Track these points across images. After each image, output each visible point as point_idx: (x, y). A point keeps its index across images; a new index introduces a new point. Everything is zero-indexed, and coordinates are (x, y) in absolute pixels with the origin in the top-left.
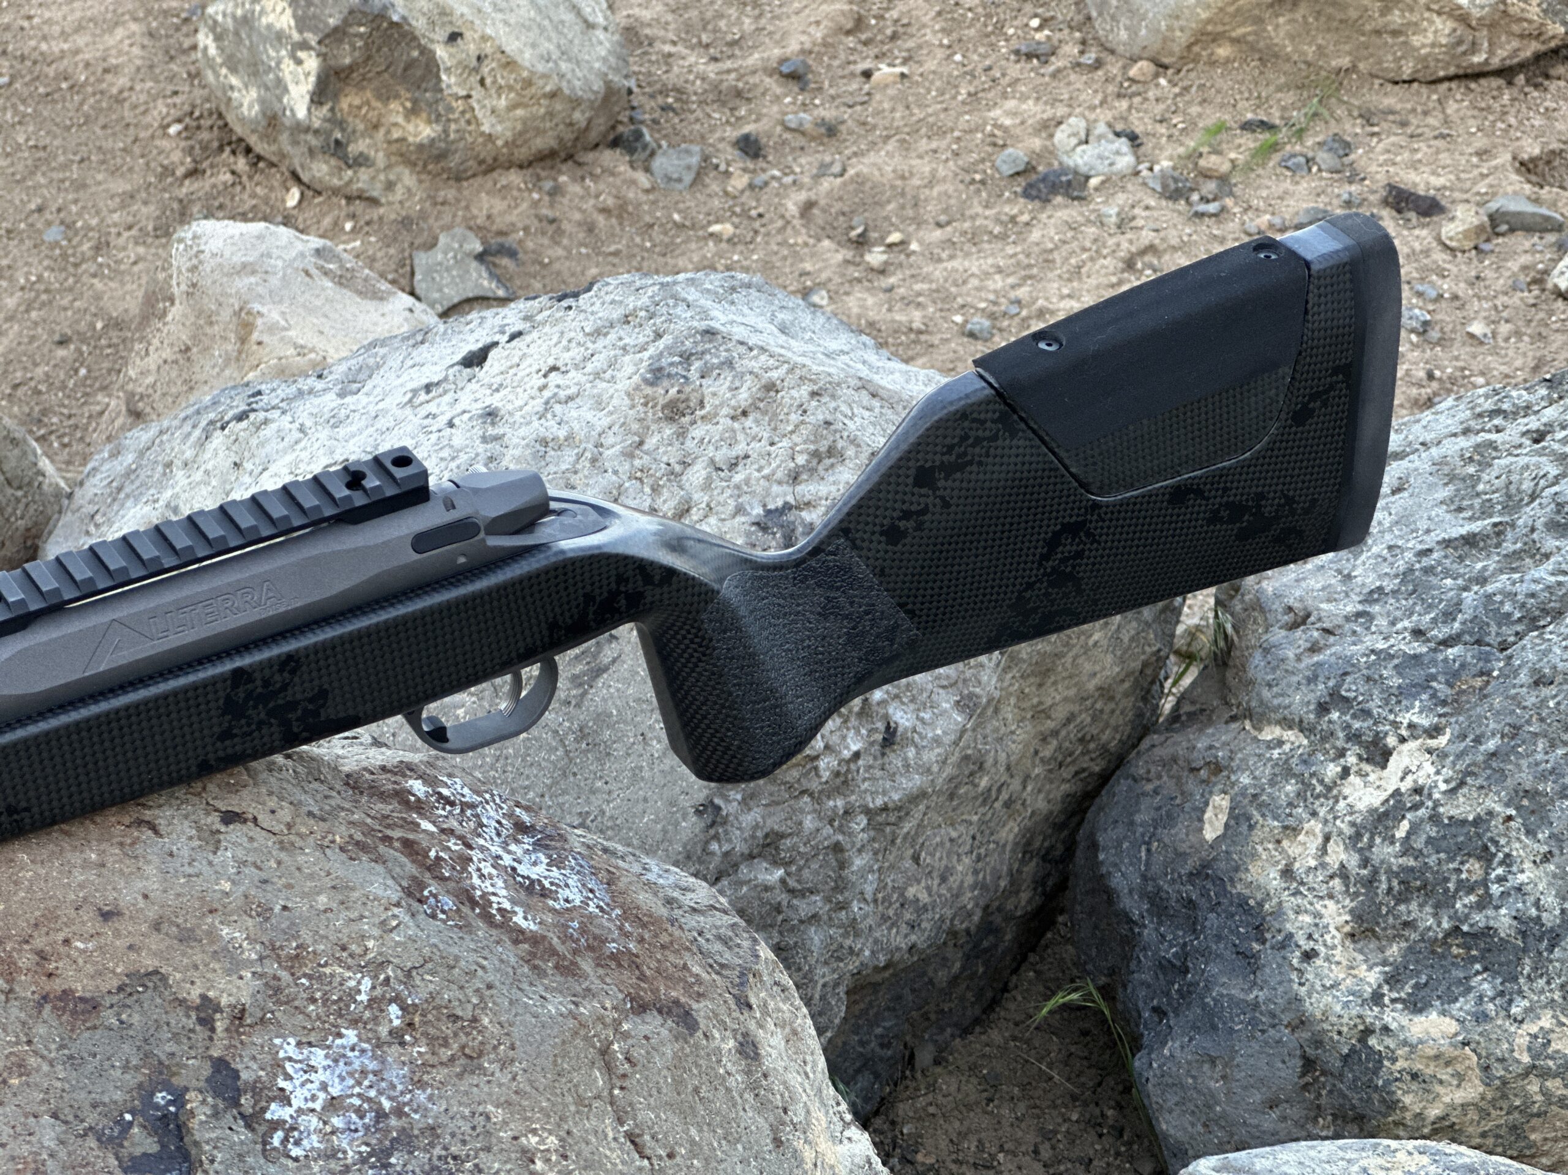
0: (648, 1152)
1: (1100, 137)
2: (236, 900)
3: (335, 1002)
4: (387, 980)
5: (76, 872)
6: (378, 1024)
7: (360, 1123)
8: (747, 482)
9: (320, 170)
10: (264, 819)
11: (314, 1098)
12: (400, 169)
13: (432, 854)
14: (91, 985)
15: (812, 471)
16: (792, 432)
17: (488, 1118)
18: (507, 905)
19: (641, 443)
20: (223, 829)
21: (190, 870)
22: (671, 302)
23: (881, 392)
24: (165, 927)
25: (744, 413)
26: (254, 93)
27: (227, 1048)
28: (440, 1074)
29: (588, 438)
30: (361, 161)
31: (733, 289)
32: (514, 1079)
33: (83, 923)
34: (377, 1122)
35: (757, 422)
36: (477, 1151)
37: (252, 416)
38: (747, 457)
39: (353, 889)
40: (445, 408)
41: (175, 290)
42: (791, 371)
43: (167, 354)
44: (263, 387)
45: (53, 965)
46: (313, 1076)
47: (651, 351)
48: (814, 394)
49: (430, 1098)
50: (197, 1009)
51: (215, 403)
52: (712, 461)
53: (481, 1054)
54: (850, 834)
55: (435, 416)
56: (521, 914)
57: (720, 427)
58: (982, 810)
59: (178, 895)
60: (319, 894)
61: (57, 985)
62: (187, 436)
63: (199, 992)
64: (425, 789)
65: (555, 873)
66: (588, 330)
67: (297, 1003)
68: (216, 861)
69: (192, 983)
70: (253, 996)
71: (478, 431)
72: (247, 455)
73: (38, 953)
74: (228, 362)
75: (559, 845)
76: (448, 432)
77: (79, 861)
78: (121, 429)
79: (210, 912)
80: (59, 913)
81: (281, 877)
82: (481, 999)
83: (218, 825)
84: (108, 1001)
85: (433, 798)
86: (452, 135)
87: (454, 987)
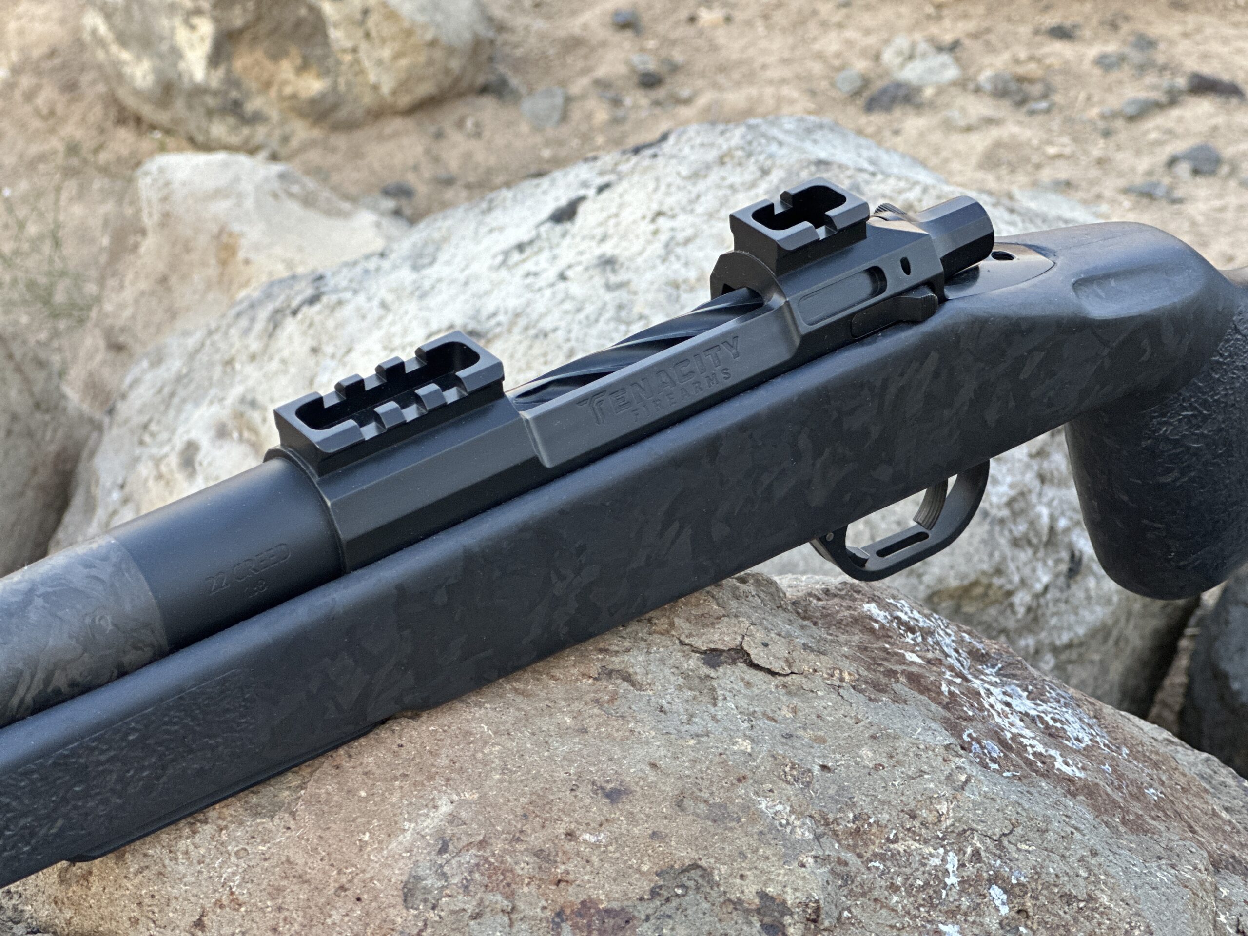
1: (924, 56)
2: (763, 763)
3: (922, 889)
4: (976, 853)
5: (554, 742)
6: (982, 914)
9: (219, 130)
10: (757, 655)
12: (292, 123)
13: (944, 688)
14: (617, 890)
18: (1040, 748)
20: (713, 674)
21: (694, 729)
24: (688, 803)
26: (146, 65)
30: (257, 118)
33: (588, 809)
37: (325, 299)
39: (896, 737)
40: (547, 265)
41: (147, 222)
44: (325, 271)
45: (561, 869)
50: (758, 911)
51: (268, 296)
55: (536, 274)
56: (1060, 759)
59: (694, 761)
60: (859, 747)
61: (572, 896)
62: (247, 332)
63: (754, 888)
64: (882, 613)
65: (1044, 707)
66: (685, 171)
67: (876, 893)
68: (720, 715)
69: (742, 877)
70: (824, 888)
71: (598, 281)
72: (324, 338)
73: (538, 853)
74: (209, 286)
75: (1025, 674)
76: (562, 285)
77: (552, 728)
78: (104, 362)
79: (739, 780)
80: (552, 797)
81: (805, 729)
82: (1089, 870)
83: (705, 670)
84: (642, 911)
85: (895, 624)
86: (342, 87)
87: (1057, 858)
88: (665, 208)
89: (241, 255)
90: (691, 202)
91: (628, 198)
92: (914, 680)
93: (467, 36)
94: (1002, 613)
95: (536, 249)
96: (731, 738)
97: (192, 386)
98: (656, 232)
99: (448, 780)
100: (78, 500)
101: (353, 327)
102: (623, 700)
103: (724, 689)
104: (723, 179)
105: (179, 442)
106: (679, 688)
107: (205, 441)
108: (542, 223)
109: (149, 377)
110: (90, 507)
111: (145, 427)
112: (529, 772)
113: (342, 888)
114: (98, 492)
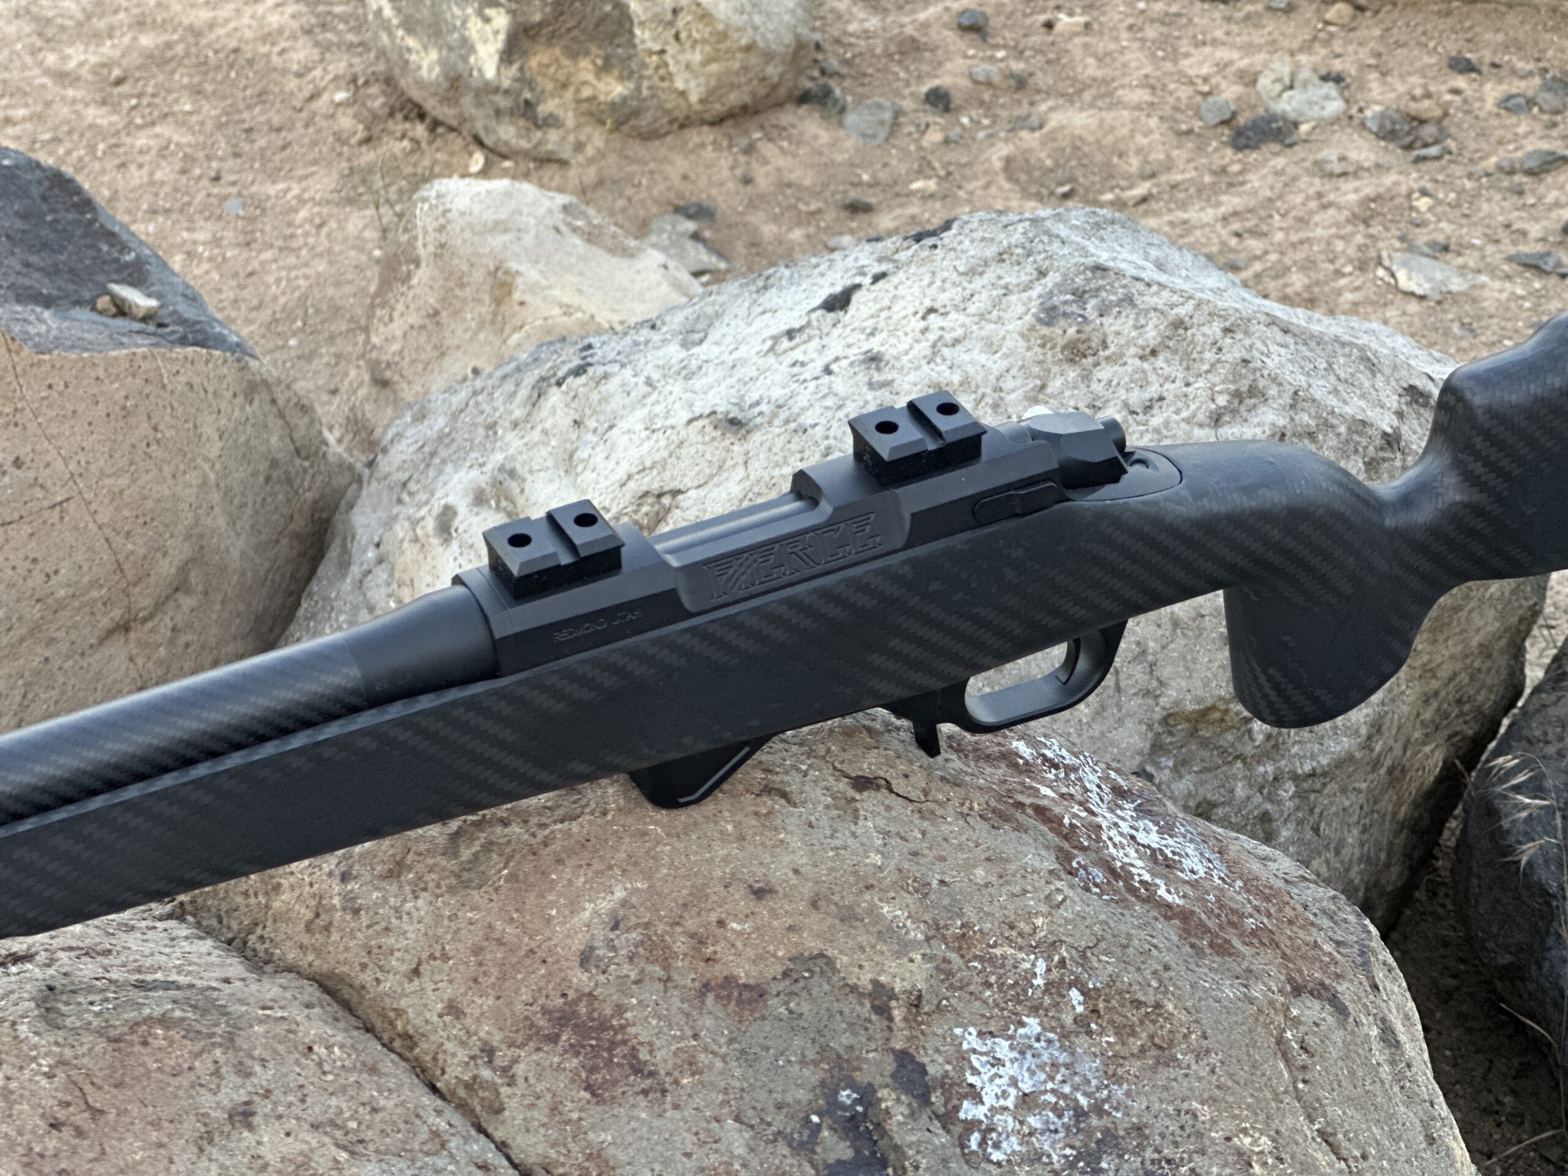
0: (1344, 1153)
1: (1305, 84)
2: (889, 877)
3: (1012, 987)
4: (1062, 962)
5: (716, 845)
6: (1060, 1011)
7: (1059, 1123)
8: (1167, 424)
9: (507, 133)
10: (899, 785)
11: (1005, 1095)
12: (588, 130)
13: (1066, 821)
14: (754, 971)
15: (1234, 412)
16: (1208, 372)
17: (1195, 1116)
18: (1147, 877)
19: (1043, 387)
20: (858, 797)
21: (835, 843)
22: (1046, 239)
23: (1292, 328)
24: (823, 905)
25: (1154, 353)
26: (434, 55)
27: (909, 1039)
28: (1133, 1067)
29: (985, 380)
30: (551, 122)
31: (1097, 226)
32: (1213, 1071)
33: (737, 902)
34: (1078, 1122)
35: (1167, 361)
36: (1191, 1153)
37: (590, 371)
38: (1161, 399)
39: (1008, 861)
40: (814, 355)
41: (421, 252)
42: (1198, 306)
43: (413, 319)
44: (592, 340)
45: (711, 949)
46: (1001, 1071)
47: (1038, 290)
48: (1227, 331)
49: (1128, 1094)
50: (870, 995)
51: (537, 359)
52: (1126, 405)
53: (1171, 1044)
54: (1279, 803)
55: (803, 364)
56: (1163, 887)
57: (1129, 369)
58: (1371, 777)
59: (831, 870)
60: (975, 866)
61: (718, 971)
62: (513, 395)
63: (869, 976)
64: (1029, 750)
65: (1170, 841)
66: (961, 269)
67: (972, 988)
68: (859, 832)
69: (860, 967)
70: (927, 980)
71: (862, 378)
72: (588, 412)
73: (692, 935)
74: (481, 325)
75: (1161, 810)
76: (826, 379)
77: (715, 834)
78: (367, 398)
79: (867, 888)
80: (708, 891)
81: (930, 849)
82: (1161, 982)
83: (851, 793)
84: (774, 988)
85: (1039, 761)
86: (645, 92)
87: (1131, 969)
88: (937, 305)
89: (517, 296)
90: (964, 300)
91: (902, 291)
92: (1041, 812)
93: (788, 39)
94: (1240, 738)
95: (805, 337)
96: (866, 851)
97: (454, 447)
98: (924, 331)
99: (624, 871)
100: (333, 553)
101: (617, 402)
102: (778, 814)
103: (866, 810)
104: (1000, 278)
105: (437, 506)
107: (462, 507)
108: (814, 310)
109: (410, 432)
110: (345, 563)
111: (404, 485)
112: (692, 868)
113: (532, 951)
114: (355, 549)
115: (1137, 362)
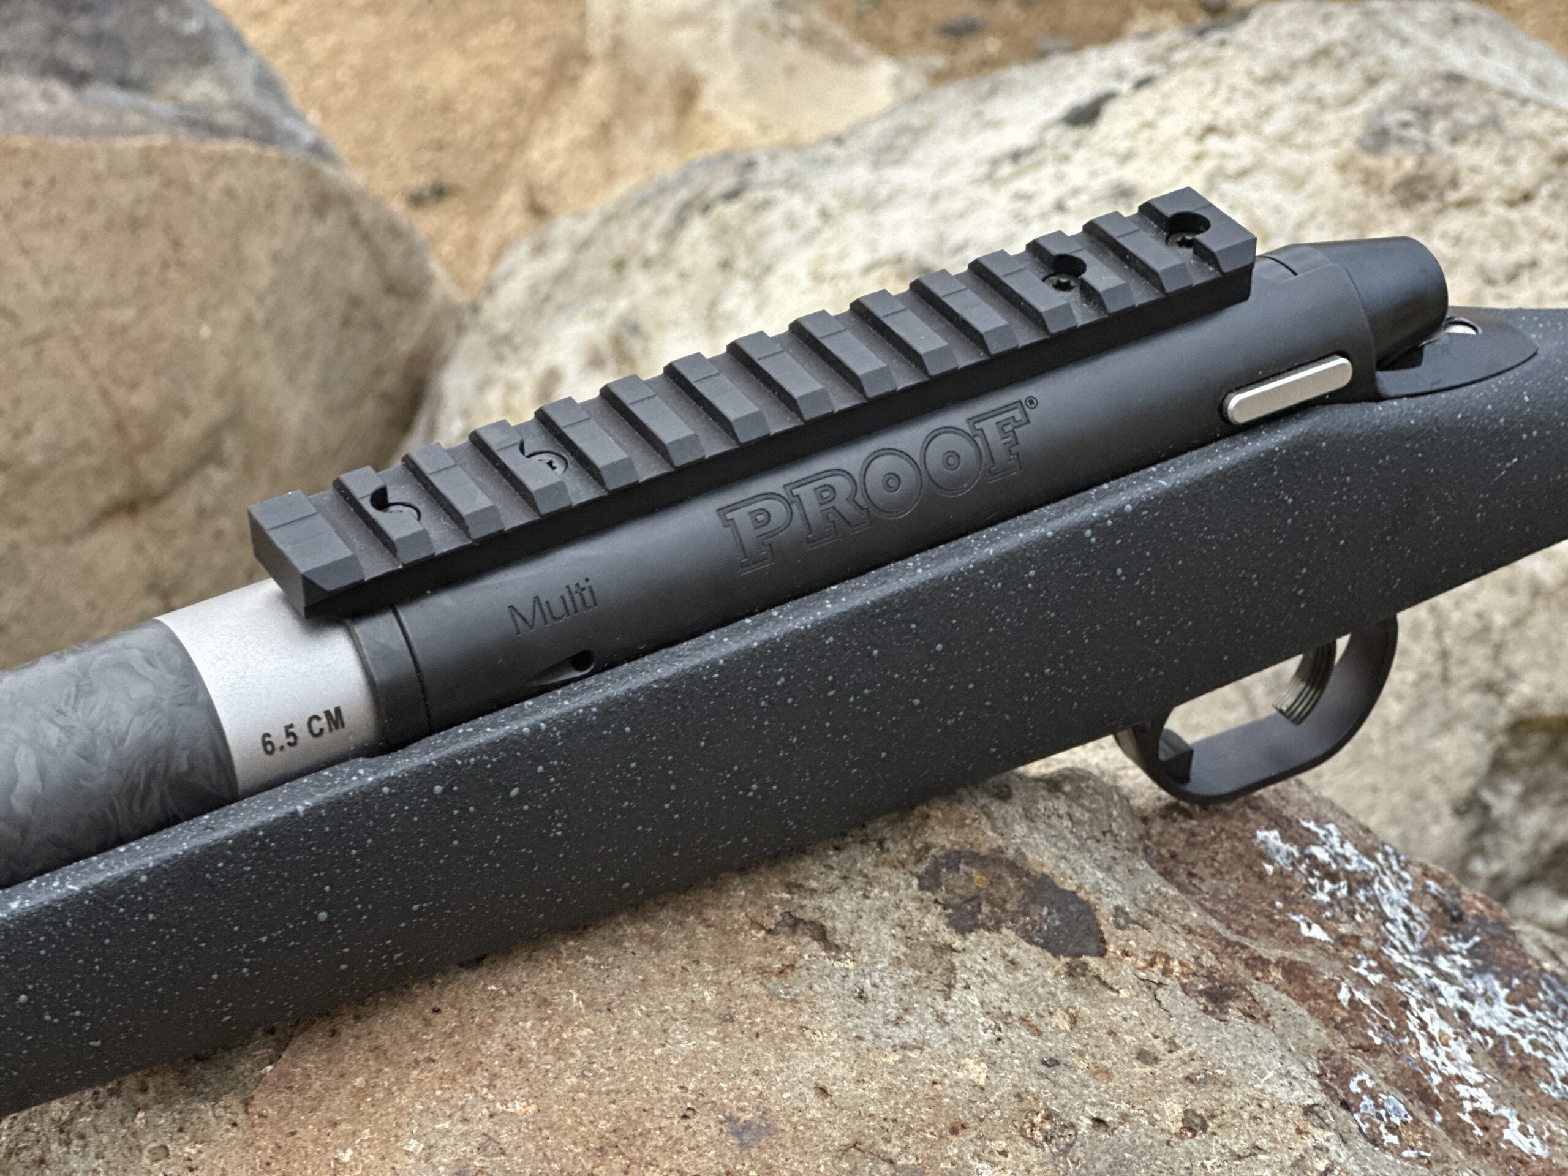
2: (1000, 1105)
13: (1344, 995)
18: (1486, 1104)
20: (958, 943)
22: (1379, 36)
25: (1527, 197)
31: (1453, 24)
35: (1546, 210)
37: (748, 195)
38: (1533, 264)
39: (1228, 1084)
40: (1045, 186)
43: (577, 131)
47: (1365, 105)
55: (1029, 197)
56: (1515, 1124)
57: (1489, 220)
64: (1286, 847)
74: (660, 141)
77: (680, 1007)
78: (520, 228)
79: (954, 1131)
80: (648, 1125)
81: (1081, 1054)
85: (1303, 868)
88: (1221, 122)
89: (702, 106)
91: (1173, 101)
92: (1297, 975)
95: (1034, 157)
96: (959, 1055)
97: (573, 289)
98: (1198, 158)
99: (494, 1076)
100: (422, 421)
102: (804, 973)
103: (971, 970)
105: (539, 368)
106: (897, 962)
107: (572, 369)
108: (1052, 125)
109: (524, 270)
112: (625, 1077)
115: (1501, 211)
